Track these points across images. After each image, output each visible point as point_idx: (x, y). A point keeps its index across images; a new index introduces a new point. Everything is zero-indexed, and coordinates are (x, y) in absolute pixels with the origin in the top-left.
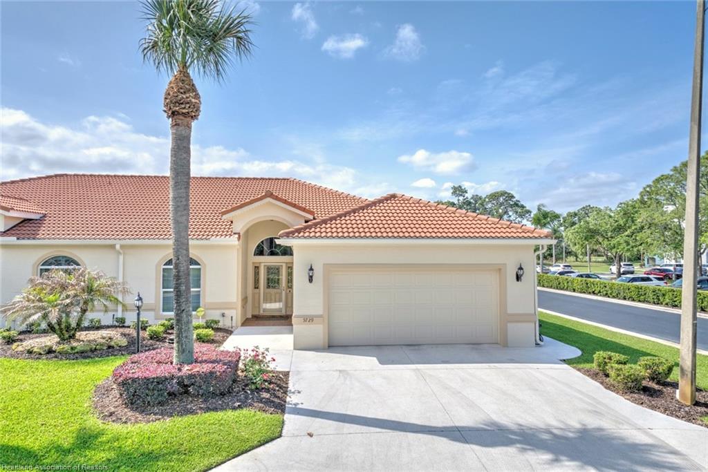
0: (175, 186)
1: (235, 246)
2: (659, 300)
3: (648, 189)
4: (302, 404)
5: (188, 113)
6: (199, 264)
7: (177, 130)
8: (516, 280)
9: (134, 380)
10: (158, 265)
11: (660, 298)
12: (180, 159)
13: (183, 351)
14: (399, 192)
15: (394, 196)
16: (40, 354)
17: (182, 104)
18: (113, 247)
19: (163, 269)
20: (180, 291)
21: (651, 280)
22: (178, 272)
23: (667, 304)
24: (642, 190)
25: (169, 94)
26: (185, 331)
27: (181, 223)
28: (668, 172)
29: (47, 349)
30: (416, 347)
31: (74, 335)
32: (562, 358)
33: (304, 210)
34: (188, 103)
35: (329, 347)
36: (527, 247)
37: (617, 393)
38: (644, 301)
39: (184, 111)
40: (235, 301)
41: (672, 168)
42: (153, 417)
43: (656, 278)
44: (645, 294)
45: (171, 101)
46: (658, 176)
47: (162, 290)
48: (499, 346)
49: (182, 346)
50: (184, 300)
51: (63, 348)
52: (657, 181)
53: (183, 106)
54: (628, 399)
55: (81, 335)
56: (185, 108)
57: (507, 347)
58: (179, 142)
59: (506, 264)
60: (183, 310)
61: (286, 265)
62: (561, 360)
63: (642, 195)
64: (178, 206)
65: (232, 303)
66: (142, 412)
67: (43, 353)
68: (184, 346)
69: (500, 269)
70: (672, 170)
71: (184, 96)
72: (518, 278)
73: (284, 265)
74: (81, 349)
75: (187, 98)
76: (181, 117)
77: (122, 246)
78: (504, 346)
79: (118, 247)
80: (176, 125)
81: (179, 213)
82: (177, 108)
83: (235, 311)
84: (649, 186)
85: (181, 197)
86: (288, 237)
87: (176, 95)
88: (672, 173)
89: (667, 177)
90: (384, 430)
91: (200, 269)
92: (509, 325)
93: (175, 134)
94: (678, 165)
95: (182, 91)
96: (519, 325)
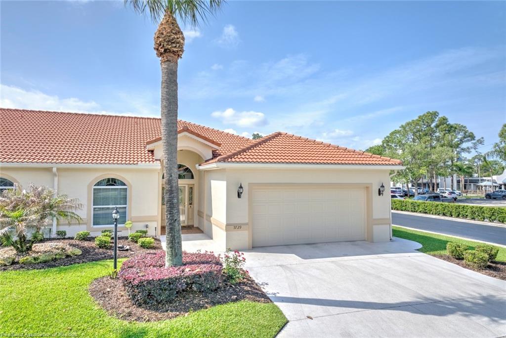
0: (169, 114)
1: (156, 170)
2: (415, 209)
3: (387, 139)
4: (278, 293)
5: (177, 51)
6: (124, 185)
7: (168, 65)
8: (378, 194)
9: (149, 282)
10: (89, 186)
11: (416, 208)
12: (172, 90)
13: (176, 255)
14: (283, 131)
15: (279, 134)
16: (5, 265)
17: (174, 43)
18: (49, 170)
19: (94, 189)
20: (173, 204)
21: (397, 197)
22: (171, 187)
23: (420, 212)
24: (384, 139)
25: (162, 34)
26: (177, 237)
27: (173, 145)
28: (398, 128)
29: (11, 260)
30: (314, 246)
31: (31, 247)
32: (416, 249)
33: (213, 142)
34: (178, 43)
35: (253, 247)
36: (385, 171)
37: (474, 270)
38: (405, 210)
39: (175, 49)
40: (157, 214)
41: (400, 126)
42: (171, 314)
43: (399, 196)
44: (406, 206)
45: (164, 40)
46: (393, 130)
47: (93, 207)
48: (367, 242)
49: (175, 250)
50: (176, 211)
51: (27, 259)
52: (392, 134)
53: (174, 45)
54: (484, 274)
55: (38, 247)
56: (175, 47)
57: (373, 242)
58: (170, 76)
59: (372, 184)
60: (176, 220)
61: (188, 187)
62: (416, 250)
63: (383, 142)
64: (171, 131)
65: (154, 216)
66: (157, 310)
67: (8, 264)
68: (177, 251)
69: (367, 187)
70: (400, 127)
71: (176, 37)
72: (380, 193)
73: (187, 186)
74: (45, 259)
75: (177, 38)
76: (172, 55)
77: (58, 169)
78: (371, 242)
79: (54, 170)
80: (168, 61)
81: (172, 137)
82: (170, 47)
83: (156, 223)
84: (388, 137)
85: (172, 123)
86: (224, 161)
87: (169, 35)
88: (400, 129)
89: (399, 132)
90: (360, 310)
91: (126, 189)
92: (374, 226)
93: (167, 69)
94: (404, 124)
95: (174, 32)
96: (380, 226)
